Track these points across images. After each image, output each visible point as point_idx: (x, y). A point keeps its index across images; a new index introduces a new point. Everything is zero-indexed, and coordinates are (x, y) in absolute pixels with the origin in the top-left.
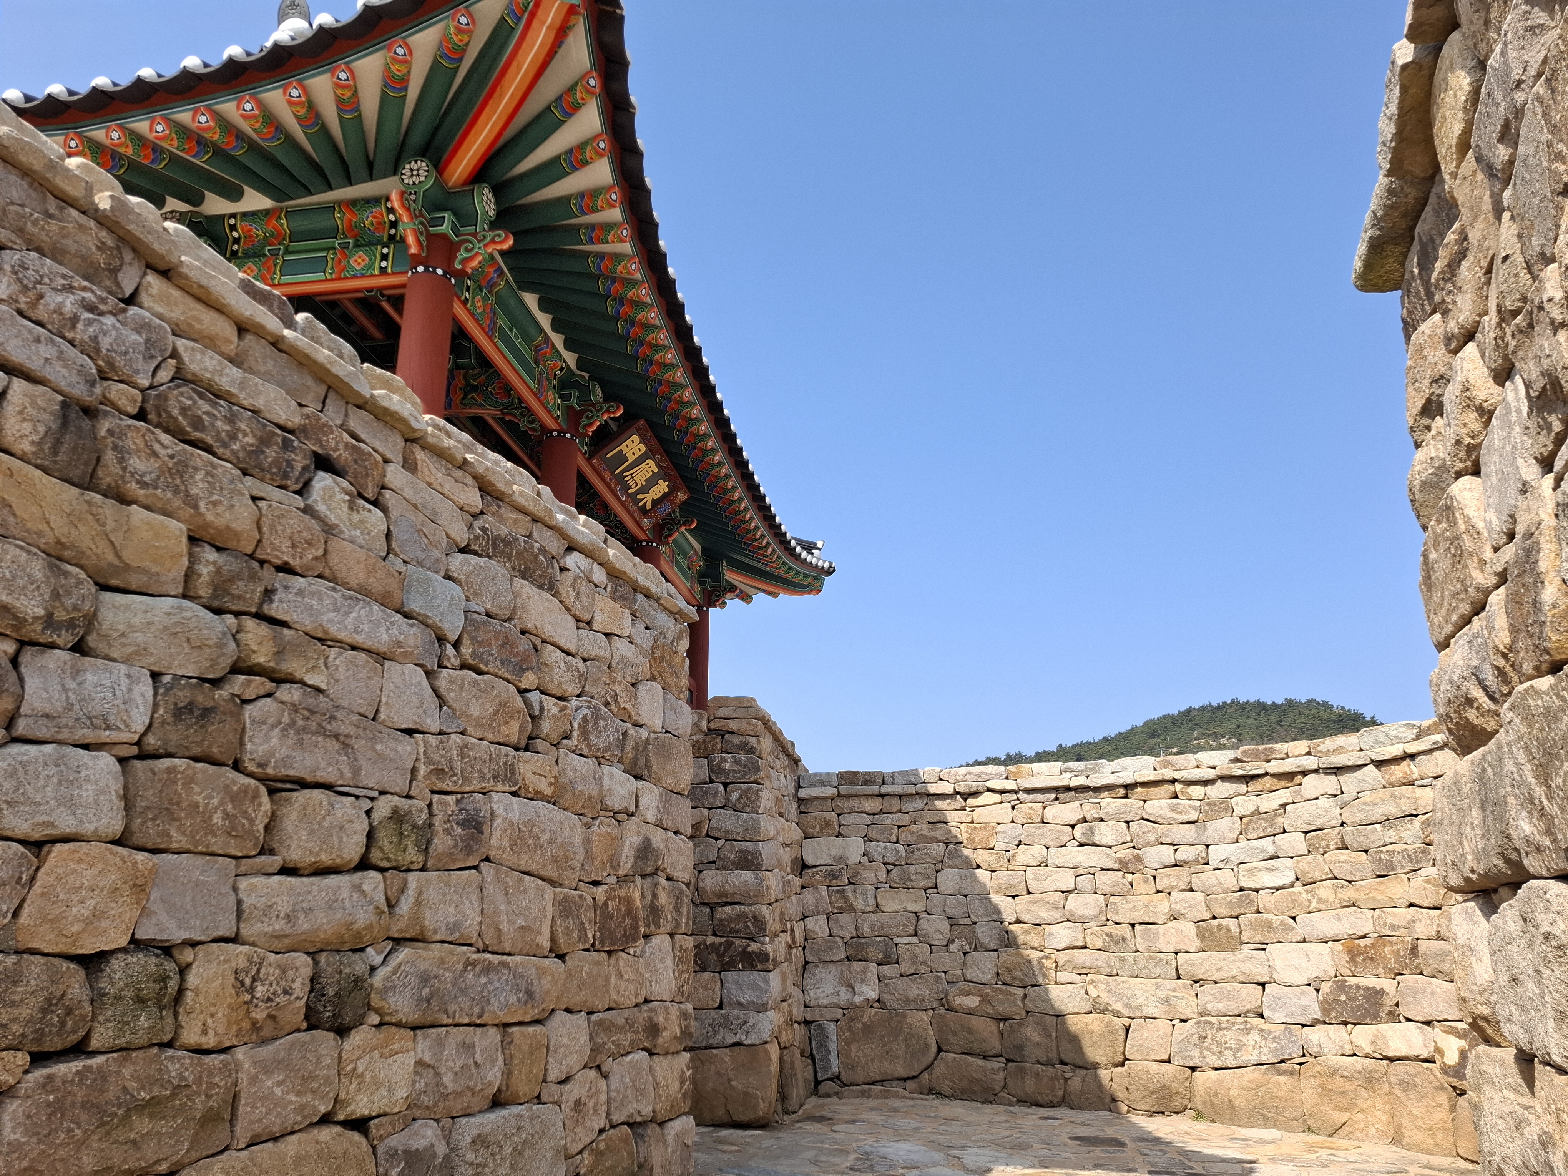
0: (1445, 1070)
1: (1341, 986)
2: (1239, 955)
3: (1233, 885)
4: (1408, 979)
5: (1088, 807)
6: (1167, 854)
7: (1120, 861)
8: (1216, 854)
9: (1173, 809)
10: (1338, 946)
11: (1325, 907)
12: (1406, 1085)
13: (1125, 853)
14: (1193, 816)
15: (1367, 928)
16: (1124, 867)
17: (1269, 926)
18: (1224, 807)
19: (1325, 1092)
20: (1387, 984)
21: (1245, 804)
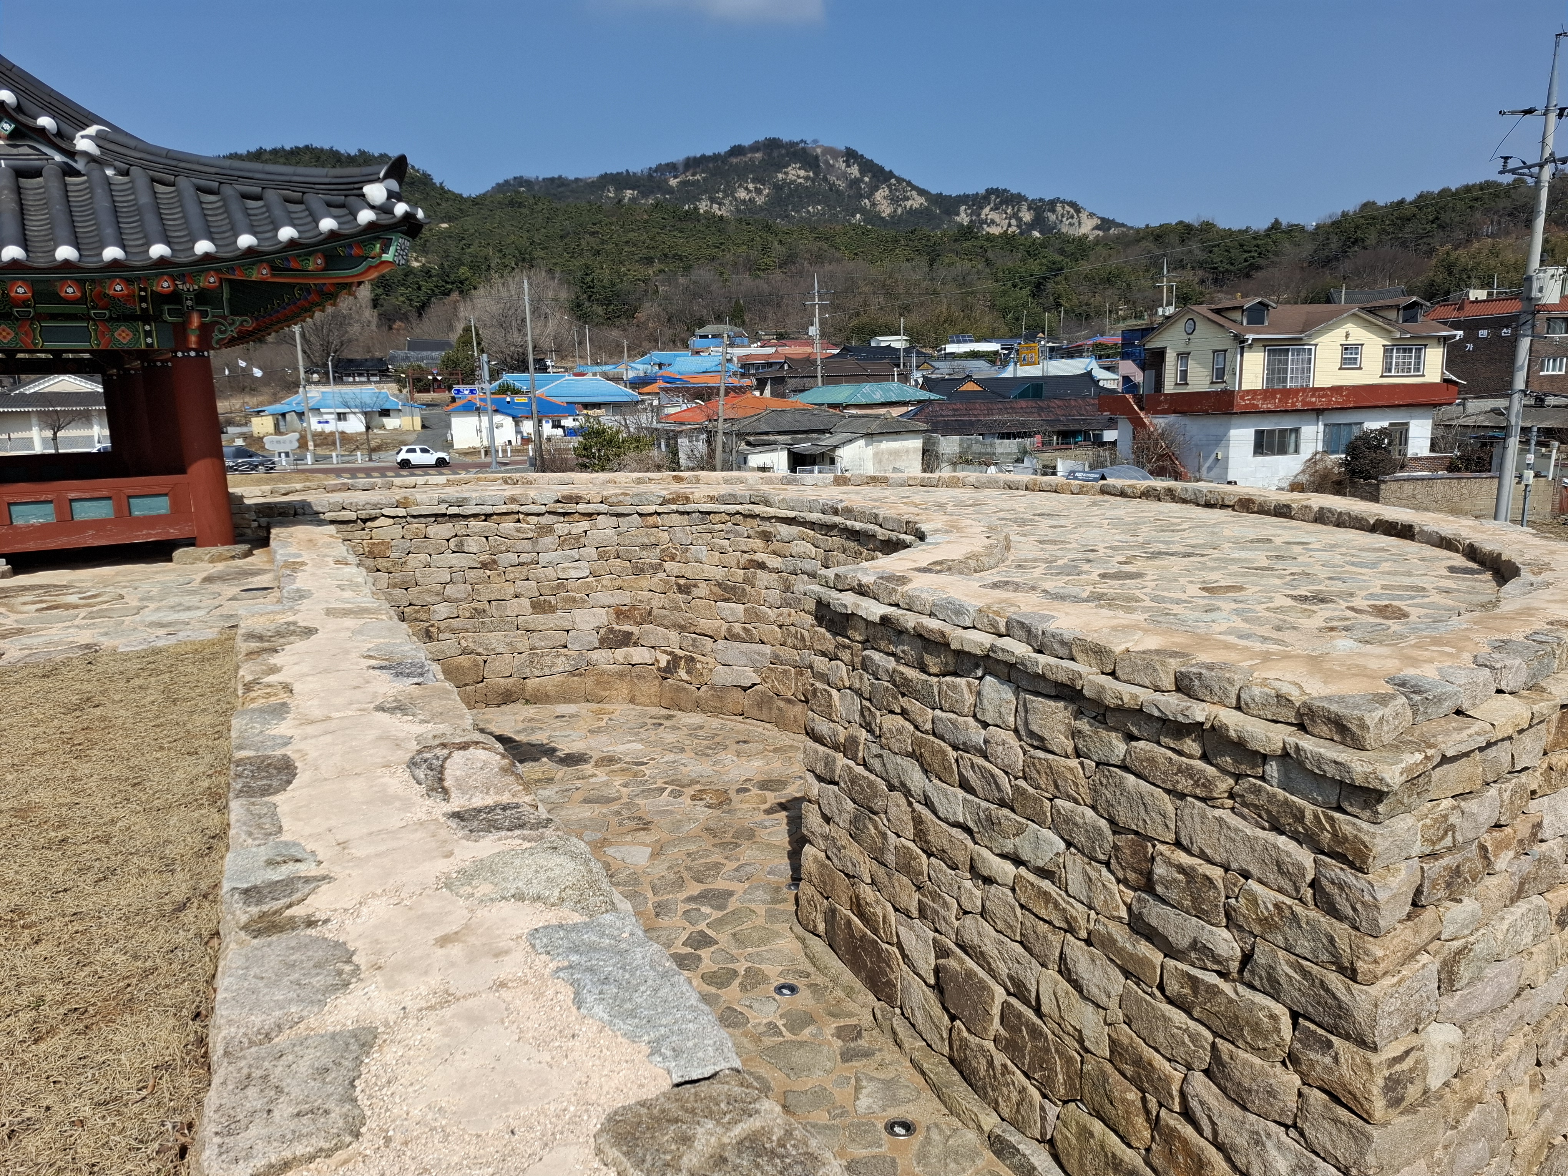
0: (659, 669)
1: (611, 631)
2: (555, 616)
3: (554, 576)
4: (646, 626)
5: (459, 527)
6: (513, 558)
7: (482, 563)
8: (544, 557)
9: (518, 530)
10: (611, 610)
11: (605, 588)
12: (639, 677)
13: (485, 558)
14: (530, 535)
15: (627, 601)
16: (484, 566)
17: (574, 600)
18: (548, 530)
19: (598, 683)
20: (634, 629)
21: (562, 528)
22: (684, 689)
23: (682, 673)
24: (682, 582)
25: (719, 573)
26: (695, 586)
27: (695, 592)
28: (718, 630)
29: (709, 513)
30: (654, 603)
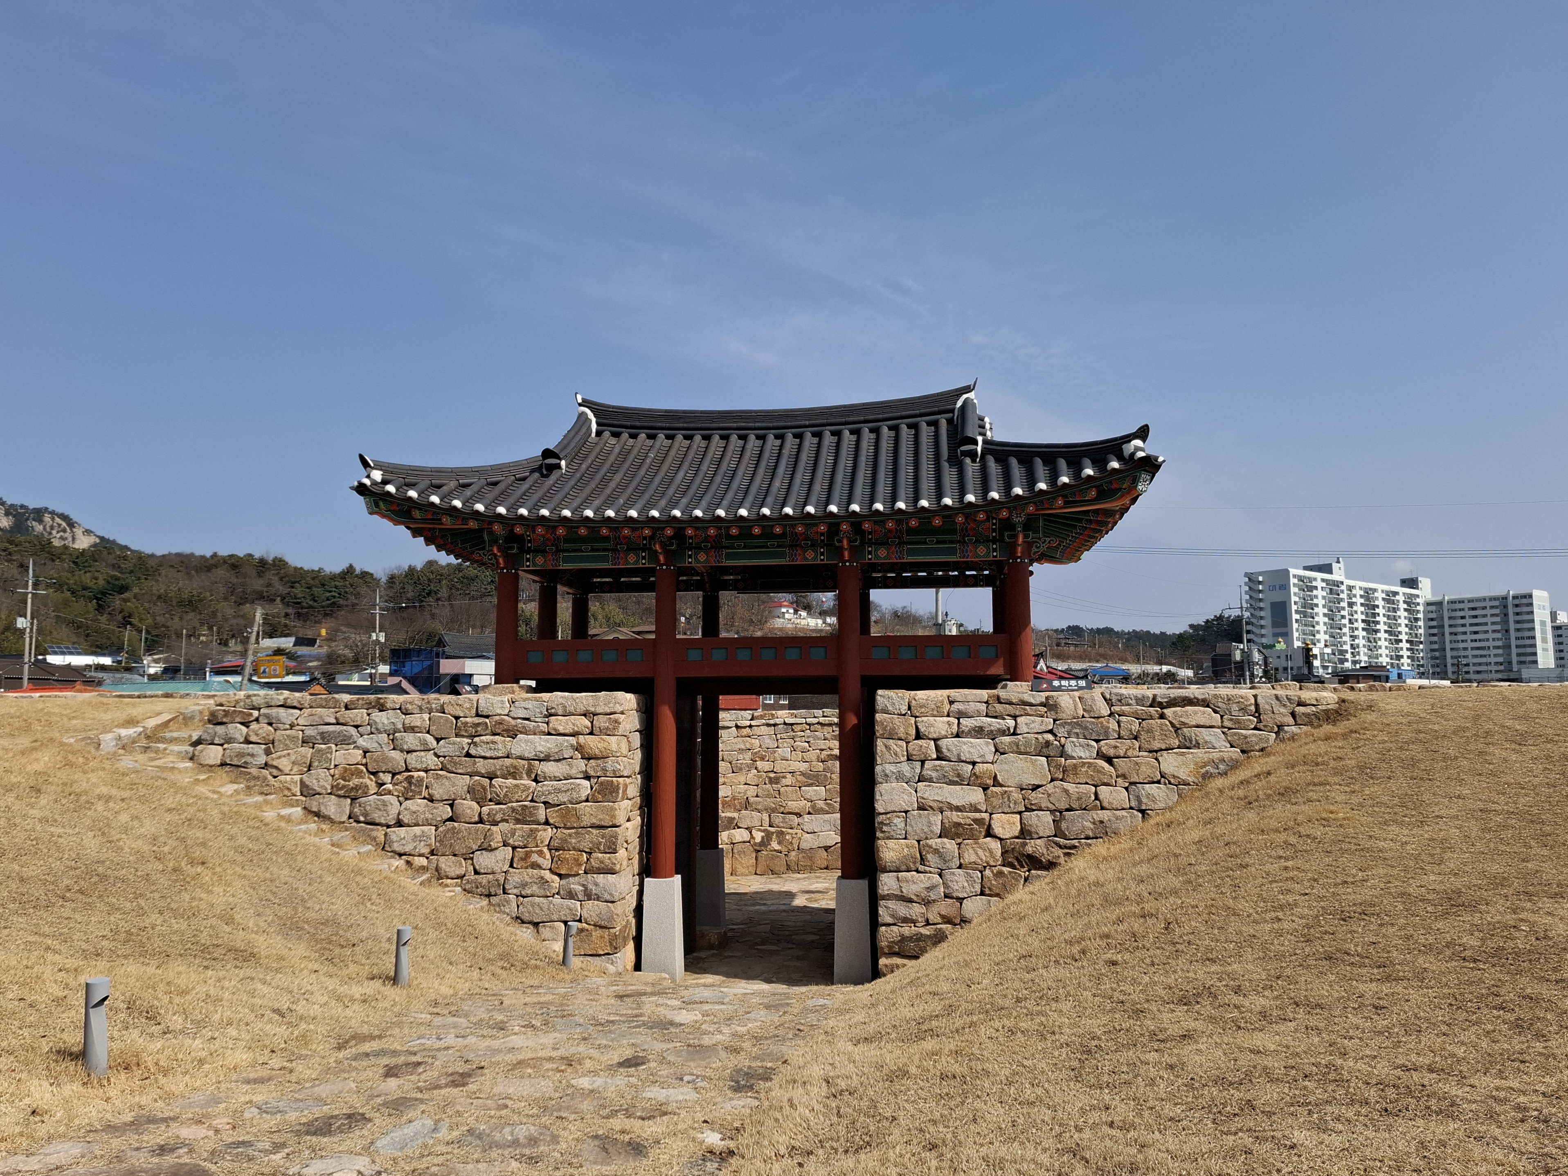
0: (756, 844)
4: (744, 812)
22: (778, 856)
23: (775, 845)
24: (772, 775)
25: (803, 767)
26: (784, 777)
27: (784, 781)
28: (804, 808)
29: (792, 724)
30: (749, 794)
